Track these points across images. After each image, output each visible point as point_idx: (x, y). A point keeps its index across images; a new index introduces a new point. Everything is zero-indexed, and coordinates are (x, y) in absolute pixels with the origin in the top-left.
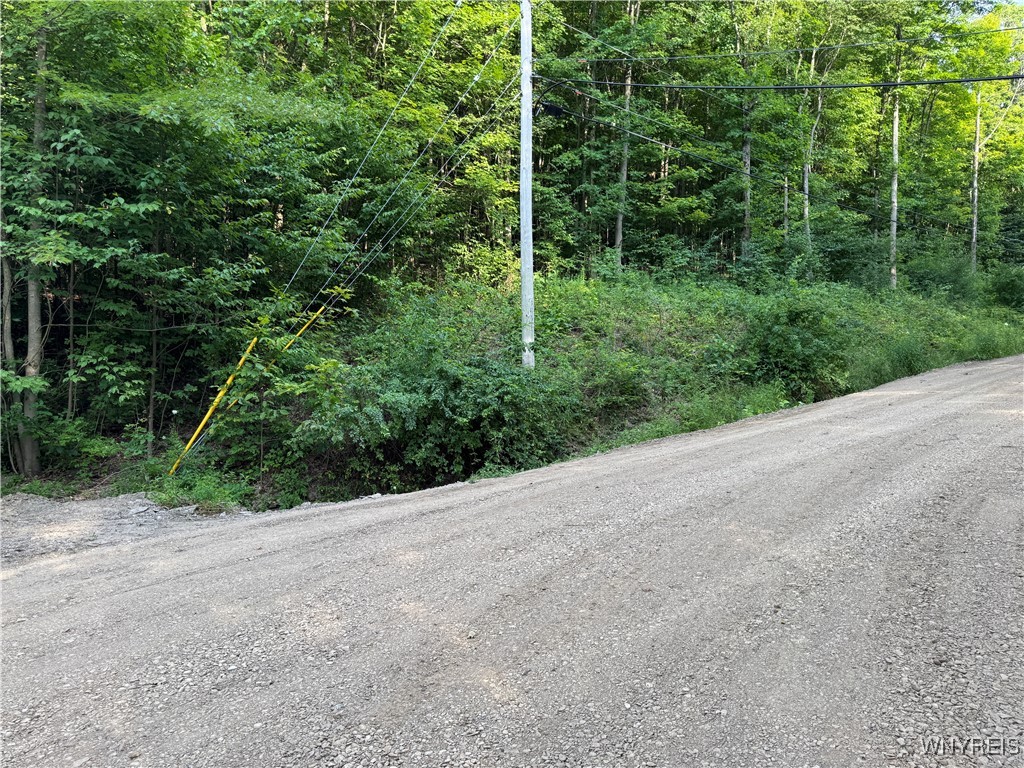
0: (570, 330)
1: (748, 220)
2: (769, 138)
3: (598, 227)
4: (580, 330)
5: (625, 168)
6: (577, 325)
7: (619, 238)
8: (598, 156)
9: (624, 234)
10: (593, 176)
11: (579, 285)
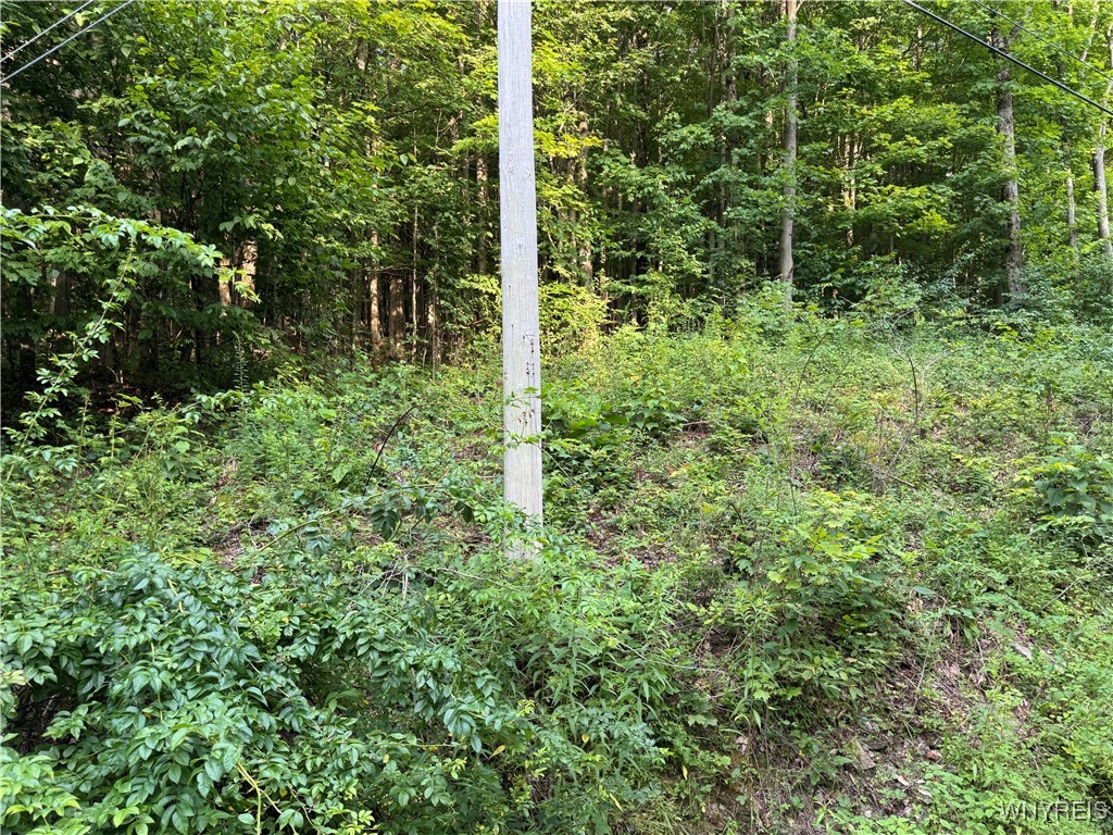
0: (679, 428)
1: (1016, 231)
2: (1045, 93)
3: (747, 245)
4: (706, 430)
5: (793, 143)
6: (697, 415)
7: (788, 265)
8: (744, 121)
9: (796, 259)
10: (736, 159)
11: (708, 345)
